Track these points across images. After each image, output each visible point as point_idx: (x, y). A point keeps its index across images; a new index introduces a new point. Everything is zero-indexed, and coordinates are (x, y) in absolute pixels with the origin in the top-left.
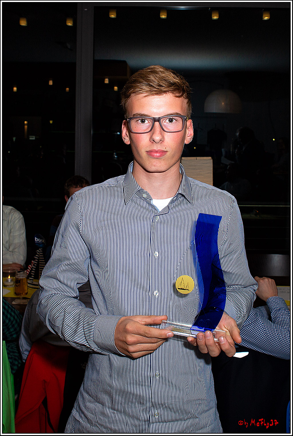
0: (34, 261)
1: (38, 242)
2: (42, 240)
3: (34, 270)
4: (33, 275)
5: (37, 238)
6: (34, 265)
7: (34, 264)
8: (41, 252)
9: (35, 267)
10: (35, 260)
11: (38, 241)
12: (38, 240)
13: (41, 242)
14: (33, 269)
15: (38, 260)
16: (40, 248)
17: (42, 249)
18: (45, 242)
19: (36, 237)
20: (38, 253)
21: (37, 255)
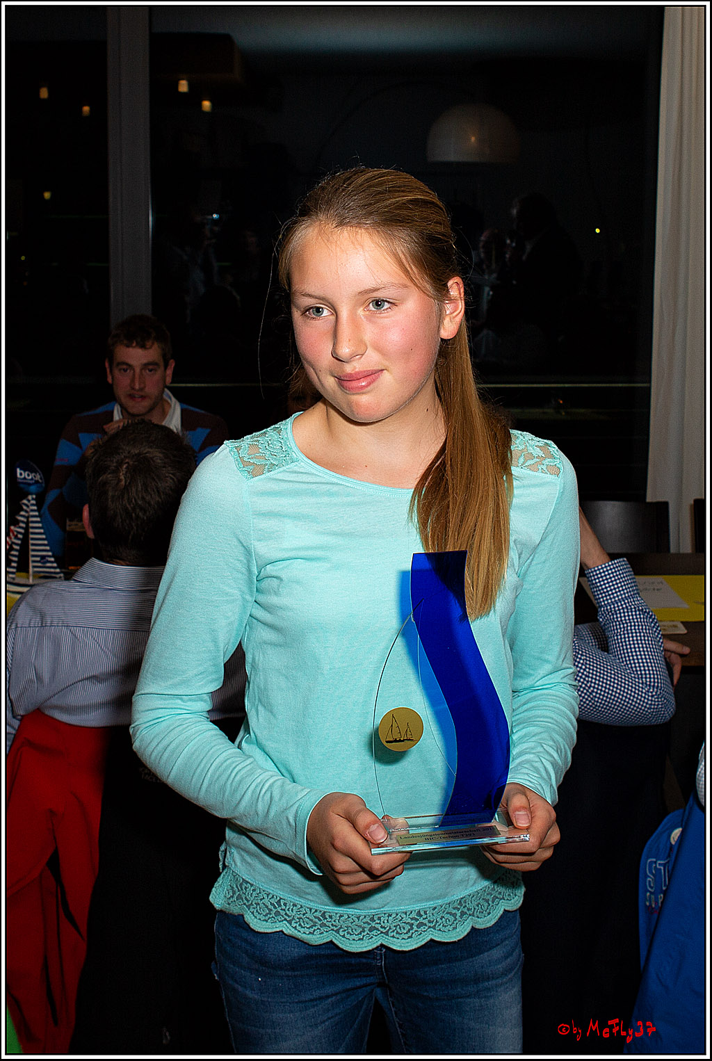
0: (15, 526)
1: (25, 481)
2: (33, 474)
3: (16, 550)
4: (14, 562)
5: (21, 469)
6: (16, 537)
7: (15, 533)
8: (33, 505)
9: (19, 542)
10: (18, 524)
11: (25, 478)
12: (25, 474)
13: (32, 479)
14: (15, 547)
15: (27, 523)
16: (32, 494)
17: (34, 496)
18: (41, 479)
19: (18, 467)
20: (25, 507)
21: (22, 513)
